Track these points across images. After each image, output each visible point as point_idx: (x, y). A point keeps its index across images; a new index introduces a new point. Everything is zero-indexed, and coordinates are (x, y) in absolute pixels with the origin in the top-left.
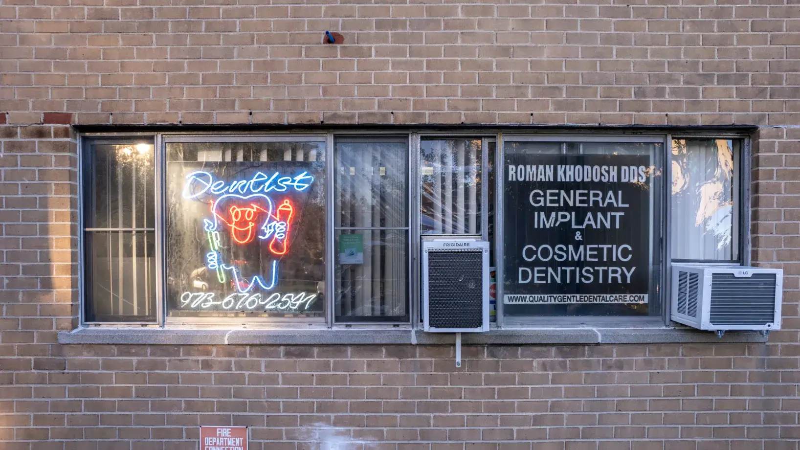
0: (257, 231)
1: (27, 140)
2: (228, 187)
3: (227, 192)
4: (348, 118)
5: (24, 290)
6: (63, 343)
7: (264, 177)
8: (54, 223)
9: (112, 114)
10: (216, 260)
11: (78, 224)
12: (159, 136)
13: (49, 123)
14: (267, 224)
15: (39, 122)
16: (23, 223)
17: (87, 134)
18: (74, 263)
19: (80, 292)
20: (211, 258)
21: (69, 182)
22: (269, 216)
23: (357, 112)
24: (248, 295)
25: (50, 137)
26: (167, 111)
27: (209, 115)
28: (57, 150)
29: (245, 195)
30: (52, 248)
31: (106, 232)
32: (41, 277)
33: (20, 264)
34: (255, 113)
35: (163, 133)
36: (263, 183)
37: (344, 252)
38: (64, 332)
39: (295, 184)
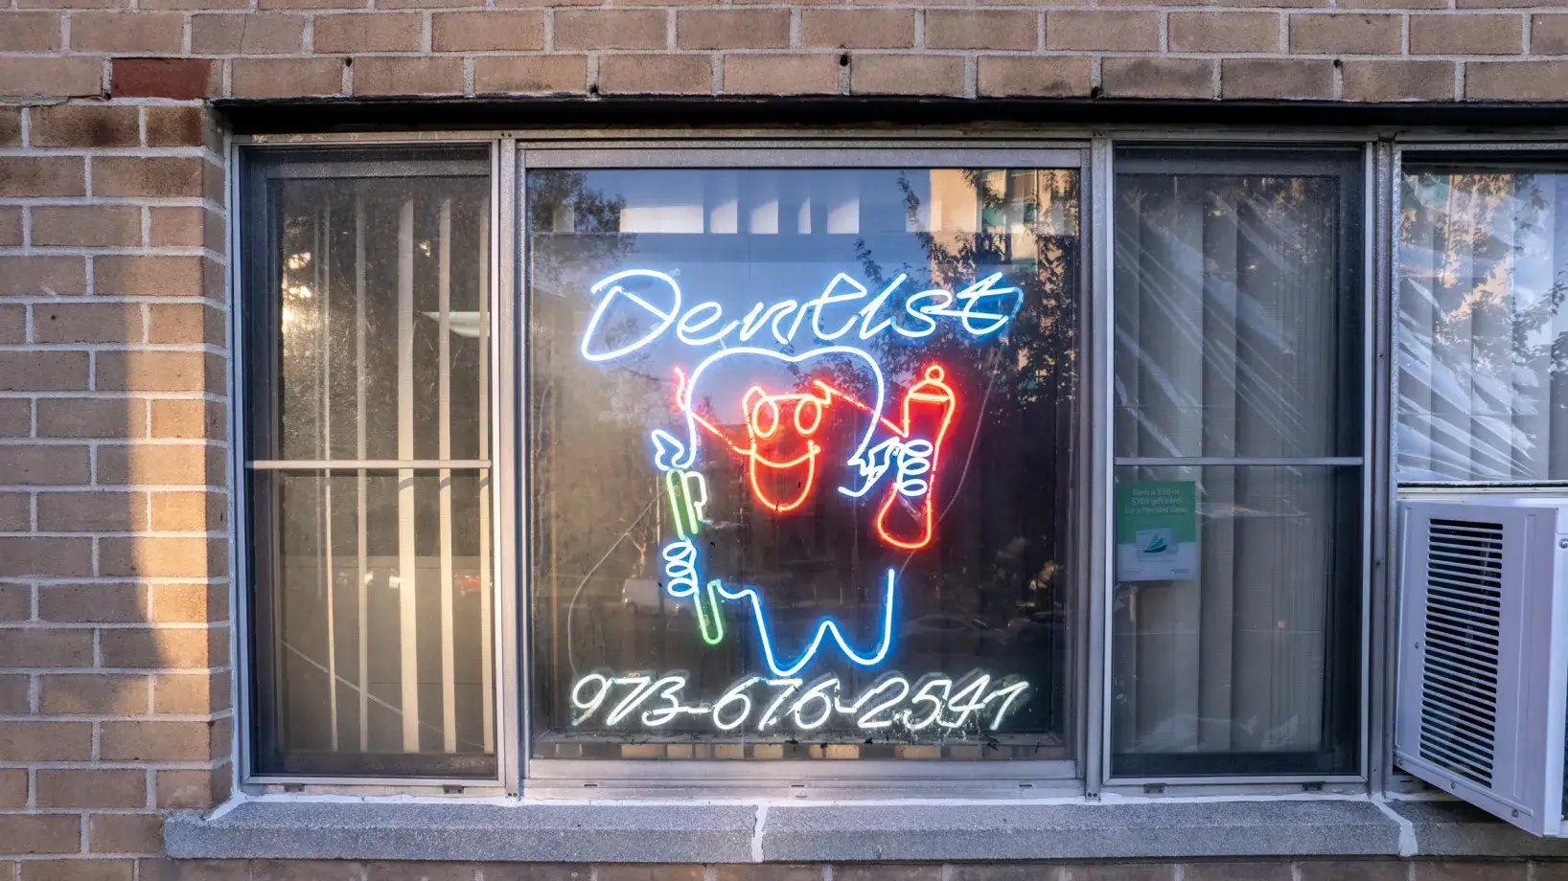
0: (833, 471)
1: (53, 153)
2: (734, 324)
3: (733, 339)
4: (1186, 79)
5: (45, 671)
6: (184, 855)
7: (857, 291)
8: (148, 440)
9: (349, 62)
10: (690, 567)
11: (228, 445)
12: (509, 146)
13: (133, 93)
14: (869, 447)
15: (97, 91)
16: (41, 442)
17: (259, 140)
18: (217, 581)
19: (234, 676)
20: (675, 561)
21: (202, 300)
22: (875, 421)
23: (1217, 57)
24: (798, 682)
25: (137, 143)
26: (548, 50)
27: (697, 66)
28: (162, 191)
29: (790, 350)
30: (144, 529)
31: (311, 473)
32: (106, 626)
33: (34, 583)
34: (860, 58)
35: (522, 134)
36: (855, 307)
37: (1133, 540)
38: (185, 816)
39: (965, 314)
